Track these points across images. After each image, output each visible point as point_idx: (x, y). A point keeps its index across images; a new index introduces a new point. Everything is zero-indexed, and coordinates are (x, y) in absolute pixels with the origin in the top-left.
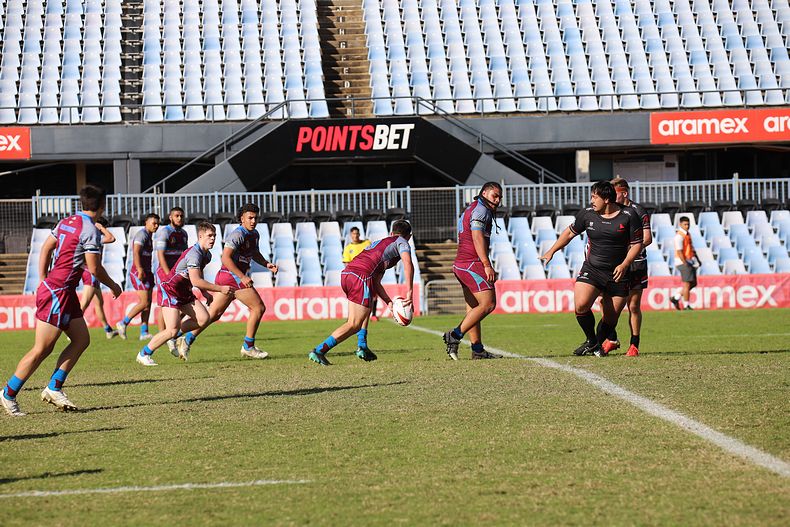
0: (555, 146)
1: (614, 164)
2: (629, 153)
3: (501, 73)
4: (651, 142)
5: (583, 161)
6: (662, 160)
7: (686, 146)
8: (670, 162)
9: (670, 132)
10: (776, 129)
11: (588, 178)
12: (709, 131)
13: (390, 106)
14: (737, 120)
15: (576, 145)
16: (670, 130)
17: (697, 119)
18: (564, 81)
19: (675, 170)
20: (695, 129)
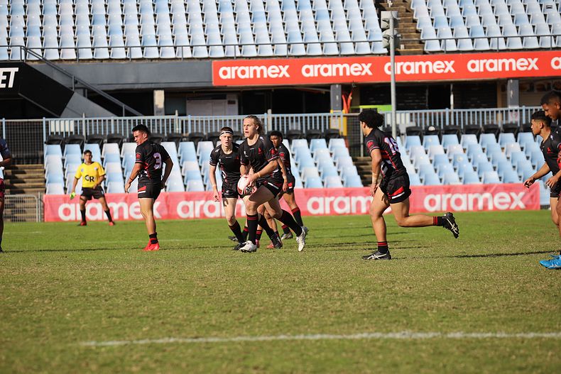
0: (136, 87)
1: (187, 101)
2: (196, 92)
3: (100, 28)
4: (214, 84)
5: (159, 98)
6: (225, 98)
7: (242, 88)
8: (232, 100)
9: (228, 76)
10: (311, 74)
11: (163, 112)
12: (258, 76)
13: (7, 53)
14: (281, 67)
15: (153, 86)
16: (228, 74)
17: (249, 66)
18: (150, 34)
19: (236, 107)
20: (248, 74)
